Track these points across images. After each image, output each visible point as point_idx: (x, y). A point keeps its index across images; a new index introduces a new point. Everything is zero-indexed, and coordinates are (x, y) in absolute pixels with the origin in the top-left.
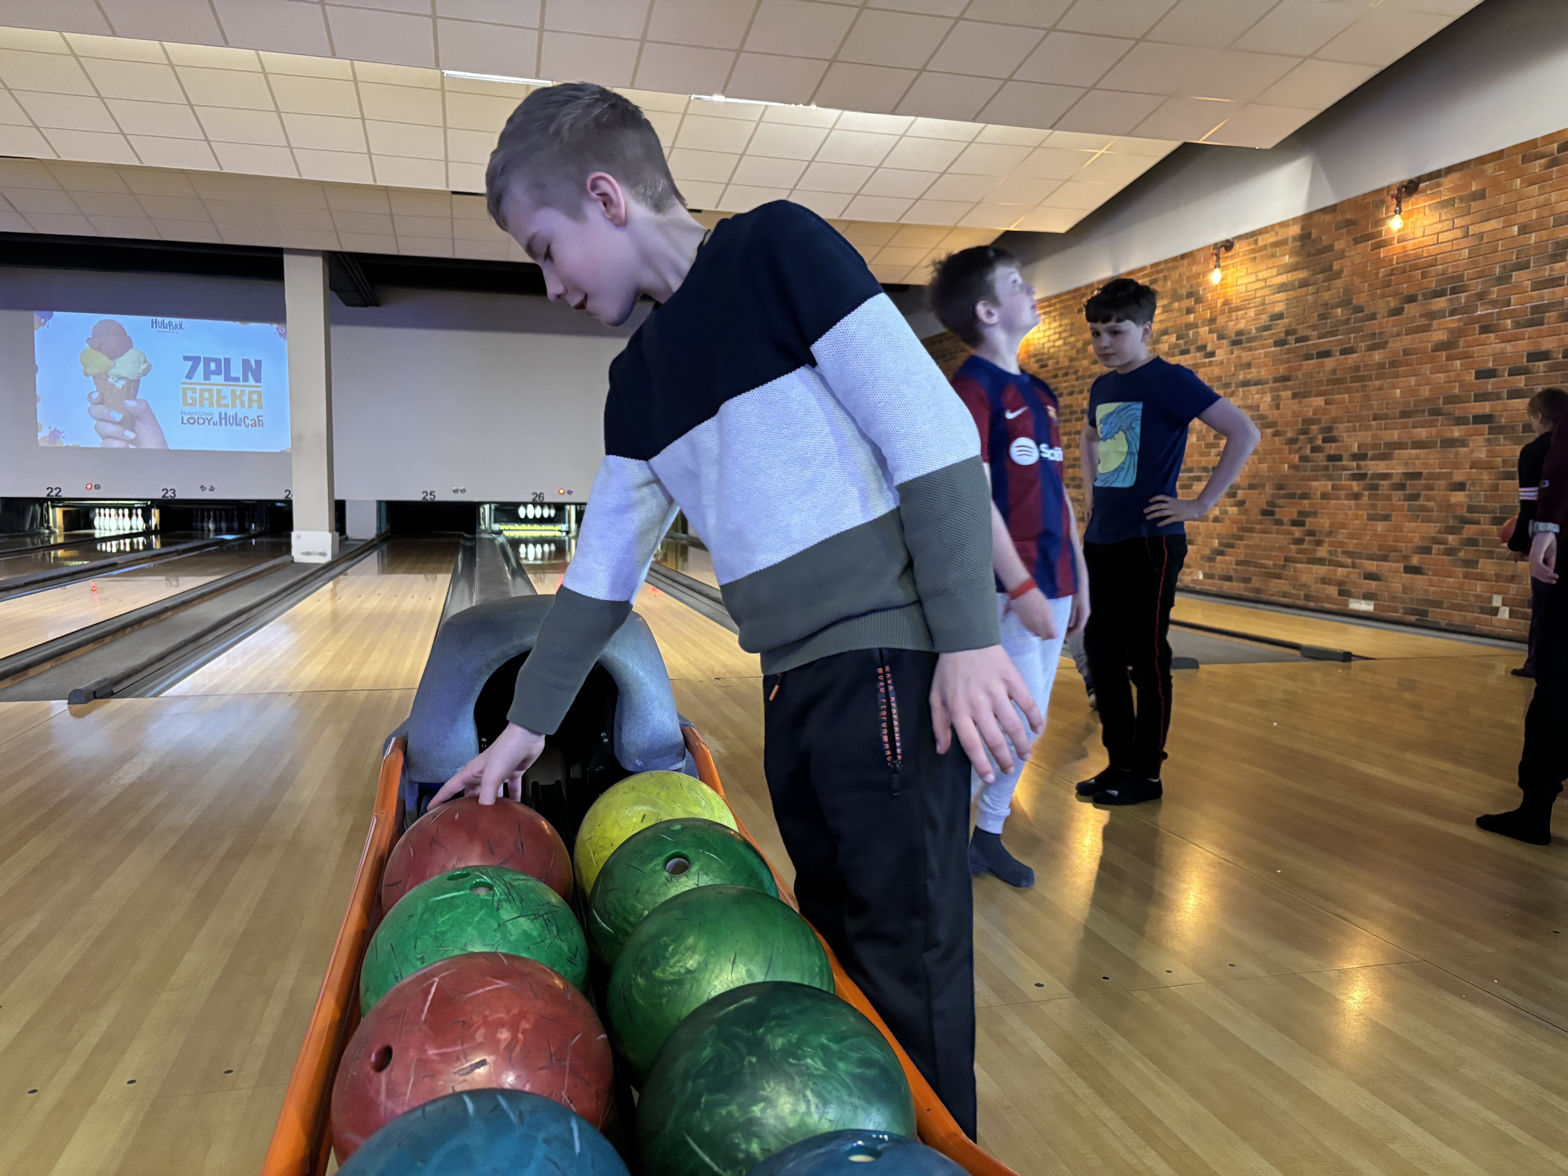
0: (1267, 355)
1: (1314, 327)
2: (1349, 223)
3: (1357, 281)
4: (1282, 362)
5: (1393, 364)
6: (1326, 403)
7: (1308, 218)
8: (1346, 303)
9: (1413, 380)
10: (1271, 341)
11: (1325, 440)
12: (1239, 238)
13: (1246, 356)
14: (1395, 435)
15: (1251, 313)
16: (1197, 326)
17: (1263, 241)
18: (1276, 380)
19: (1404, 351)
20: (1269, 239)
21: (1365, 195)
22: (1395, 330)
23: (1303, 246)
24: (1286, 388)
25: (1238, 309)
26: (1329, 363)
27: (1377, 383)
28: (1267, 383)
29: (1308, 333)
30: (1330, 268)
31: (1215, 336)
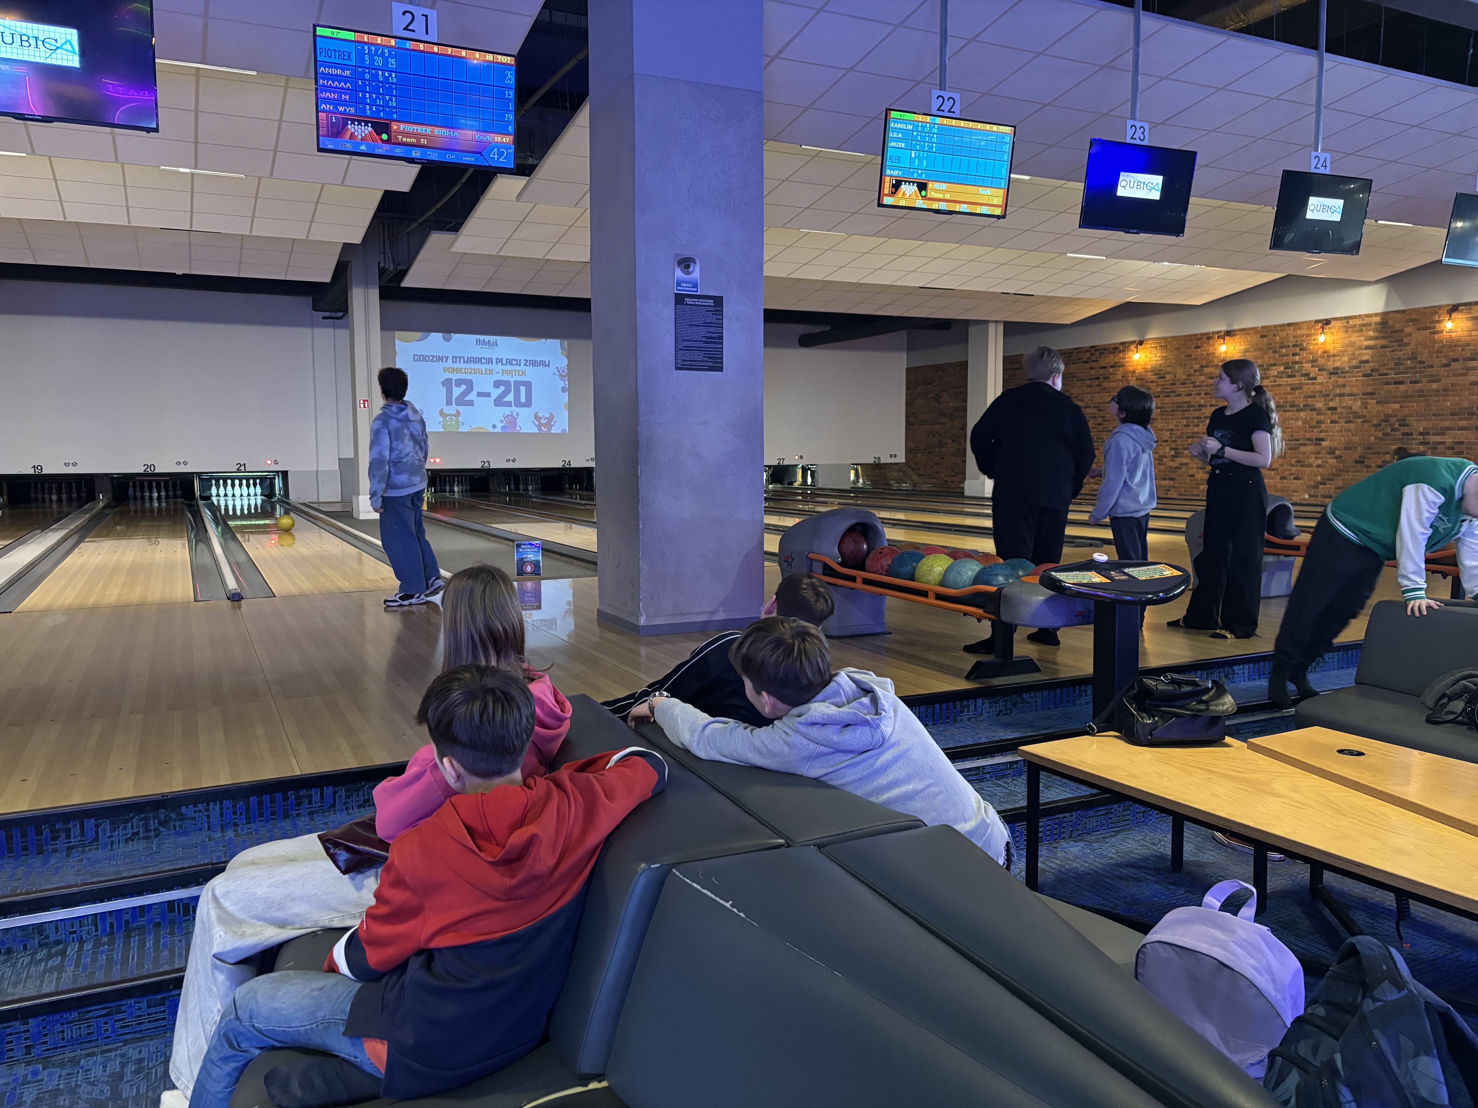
0: (1357, 381)
1: (1391, 369)
2: (1413, 320)
3: (1420, 349)
4: (1369, 385)
5: (1445, 390)
6: (1401, 407)
7: (1385, 315)
8: (1413, 358)
9: (1457, 399)
10: (1361, 374)
11: (1400, 426)
12: (1336, 319)
13: (1341, 381)
14: (1447, 424)
15: (1346, 359)
16: (1301, 363)
17: (1351, 322)
18: (1364, 394)
19: (1452, 385)
20: (1359, 322)
21: (1424, 308)
22: (1446, 374)
23: (1382, 328)
24: (1371, 399)
25: (1334, 356)
26: (1402, 387)
27: (1435, 399)
28: (1358, 395)
29: (1388, 371)
30: (1402, 340)
31: (1317, 369)
